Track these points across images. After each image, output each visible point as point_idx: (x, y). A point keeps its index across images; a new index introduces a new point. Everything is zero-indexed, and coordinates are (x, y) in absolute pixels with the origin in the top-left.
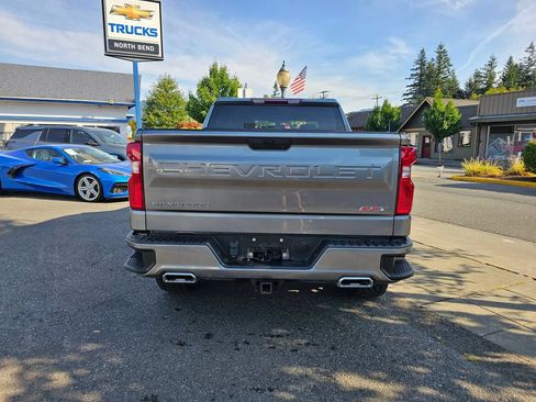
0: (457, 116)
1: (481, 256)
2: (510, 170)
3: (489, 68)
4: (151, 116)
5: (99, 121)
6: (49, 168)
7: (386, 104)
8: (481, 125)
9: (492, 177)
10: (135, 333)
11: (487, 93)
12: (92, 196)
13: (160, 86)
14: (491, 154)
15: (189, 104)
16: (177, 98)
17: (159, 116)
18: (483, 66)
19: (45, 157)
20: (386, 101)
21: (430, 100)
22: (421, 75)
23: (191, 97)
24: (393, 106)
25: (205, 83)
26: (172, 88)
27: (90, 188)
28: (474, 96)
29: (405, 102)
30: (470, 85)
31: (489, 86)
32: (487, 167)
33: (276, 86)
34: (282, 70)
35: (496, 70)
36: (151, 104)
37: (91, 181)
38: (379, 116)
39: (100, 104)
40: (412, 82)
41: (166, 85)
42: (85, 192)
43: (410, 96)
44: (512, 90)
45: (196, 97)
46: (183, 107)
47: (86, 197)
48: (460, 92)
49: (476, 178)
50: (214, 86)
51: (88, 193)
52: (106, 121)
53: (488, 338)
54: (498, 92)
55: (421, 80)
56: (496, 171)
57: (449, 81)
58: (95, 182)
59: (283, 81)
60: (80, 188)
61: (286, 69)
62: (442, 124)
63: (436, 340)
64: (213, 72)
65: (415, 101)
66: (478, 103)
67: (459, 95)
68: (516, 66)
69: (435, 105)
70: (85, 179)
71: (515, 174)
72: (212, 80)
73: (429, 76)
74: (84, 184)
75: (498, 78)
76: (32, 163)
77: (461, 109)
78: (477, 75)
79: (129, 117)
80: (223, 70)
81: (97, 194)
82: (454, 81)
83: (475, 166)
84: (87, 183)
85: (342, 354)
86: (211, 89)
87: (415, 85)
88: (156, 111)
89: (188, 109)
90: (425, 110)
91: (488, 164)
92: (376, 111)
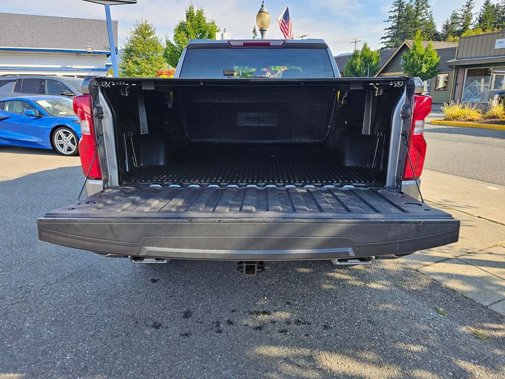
0: (436, 59)
1: (470, 207)
2: (488, 114)
3: (466, 9)
4: (130, 64)
5: (78, 70)
6: (24, 121)
7: (365, 48)
8: (458, 68)
9: (470, 120)
10: (106, 312)
11: (463, 35)
12: (69, 149)
13: (137, 32)
14: (468, 97)
15: (166, 50)
16: (155, 45)
17: (138, 64)
18: (460, 7)
19: (18, 109)
20: (365, 45)
21: (409, 43)
22: (400, 17)
23: (169, 43)
24: (372, 49)
25: (181, 28)
26: (150, 34)
27: (67, 141)
28: (451, 38)
29: (383, 46)
30: (446, 27)
31: (465, 27)
32: (467, 111)
33: (254, 31)
34: (261, 12)
35: (473, 11)
36: (129, 51)
37: (67, 134)
38: (359, 61)
39: (78, 53)
40: (390, 25)
41: (143, 32)
42: (62, 146)
43: (388, 39)
44: (488, 31)
45: (173, 43)
46: (161, 54)
47: (63, 151)
48: (436, 34)
49: (455, 122)
50: (191, 30)
51: (66, 147)
52: (86, 70)
53: (493, 308)
54: (474, 34)
55: (398, 23)
56: (475, 114)
57: (426, 24)
58: (71, 135)
59: (262, 23)
60: (57, 142)
61: (265, 9)
62: (421, 68)
63: (438, 312)
64: (189, 16)
65: (393, 44)
66: (456, 45)
67: (437, 37)
68: (493, 6)
69: (415, 48)
70: (60, 132)
71: (494, 117)
72: (189, 23)
73: (407, 18)
74: (60, 138)
75: (474, 20)
76: (5, 116)
77: (440, 51)
78: (454, 17)
79: (107, 66)
80: (200, 14)
81: (74, 148)
82: (431, 23)
83: (454, 109)
84: (63, 136)
85: (336, 335)
86: (188, 34)
87: (392, 28)
88: (135, 58)
89: (165, 56)
90: (405, 54)
91: (467, 108)
92: (355, 56)
